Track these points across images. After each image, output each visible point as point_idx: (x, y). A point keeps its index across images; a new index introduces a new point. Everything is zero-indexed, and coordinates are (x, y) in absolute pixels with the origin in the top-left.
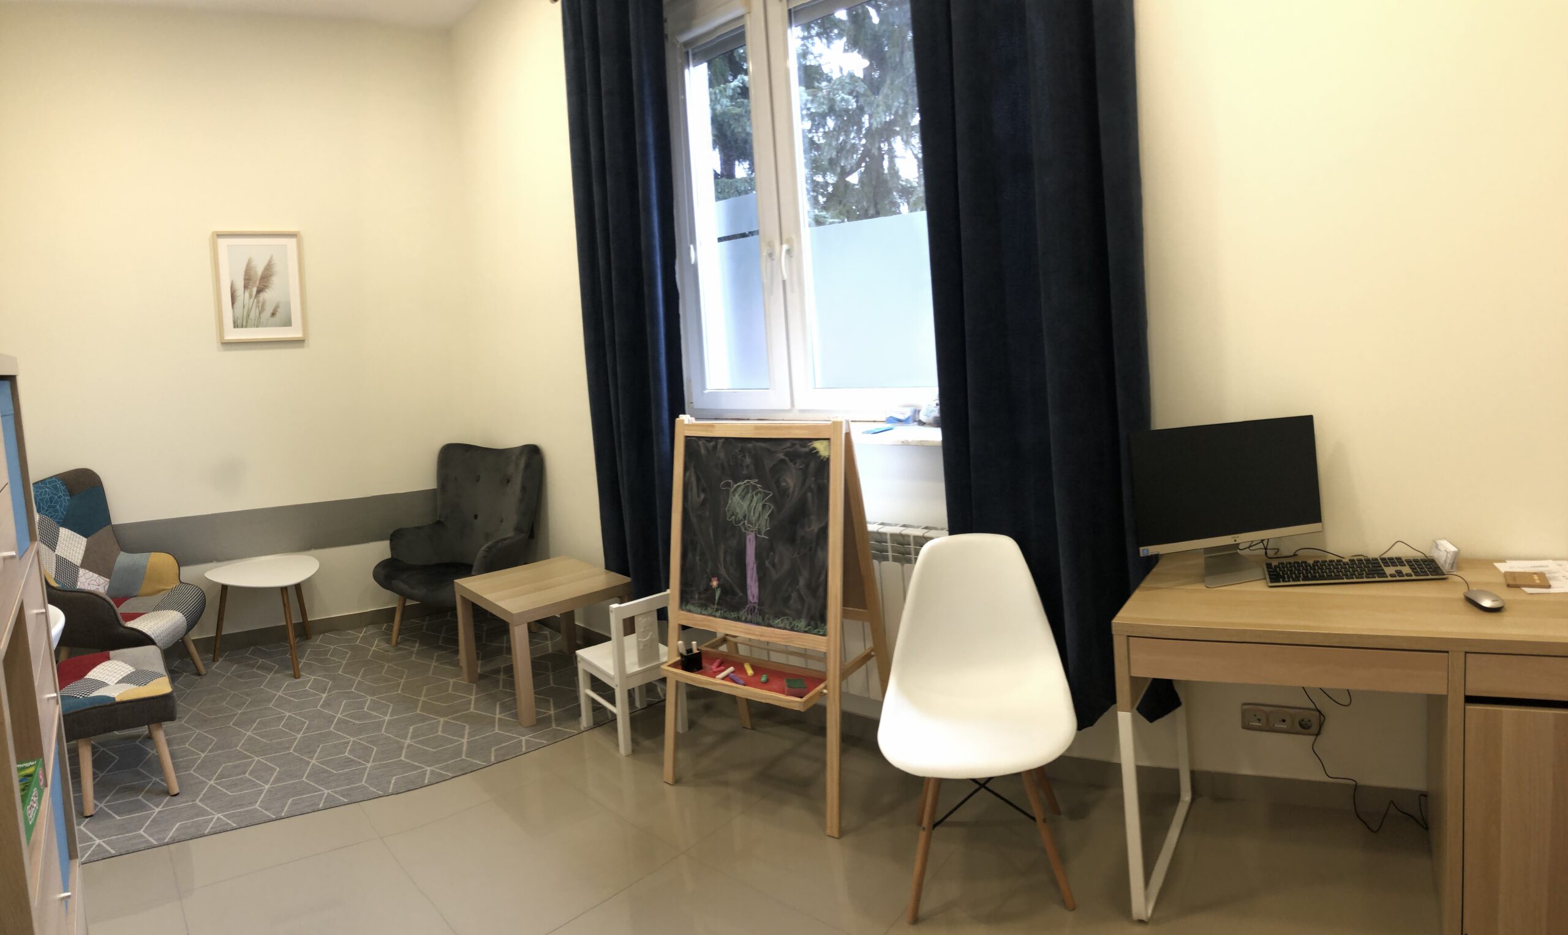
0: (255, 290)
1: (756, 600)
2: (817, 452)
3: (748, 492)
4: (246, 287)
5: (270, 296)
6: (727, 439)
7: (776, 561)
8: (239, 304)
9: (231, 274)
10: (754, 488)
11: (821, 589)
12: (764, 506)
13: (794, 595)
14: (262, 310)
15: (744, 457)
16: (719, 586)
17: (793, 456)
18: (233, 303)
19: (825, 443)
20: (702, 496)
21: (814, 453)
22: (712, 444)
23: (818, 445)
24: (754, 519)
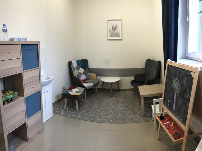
0: (114, 30)
1: (174, 109)
2: (191, 75)
3: (176, 82)
4: (112, 30)
5: (116, 31)
6: (175, 67)
7: (179, 101)
8: (111, 33)
9: (110, 27)
10: (178, 81)
11: (186, 113)
12: (179, 86)
13: (181, 112)
14: (115, 33)
15: (177, 72)
16: (169, 102)
17: (186, 75)
18: (110, 32)
19: (193, 73)
20: (169, 80)
21: (190, 75)
22: (172, 67)
23: (192, 73)
24: (177, 89)
